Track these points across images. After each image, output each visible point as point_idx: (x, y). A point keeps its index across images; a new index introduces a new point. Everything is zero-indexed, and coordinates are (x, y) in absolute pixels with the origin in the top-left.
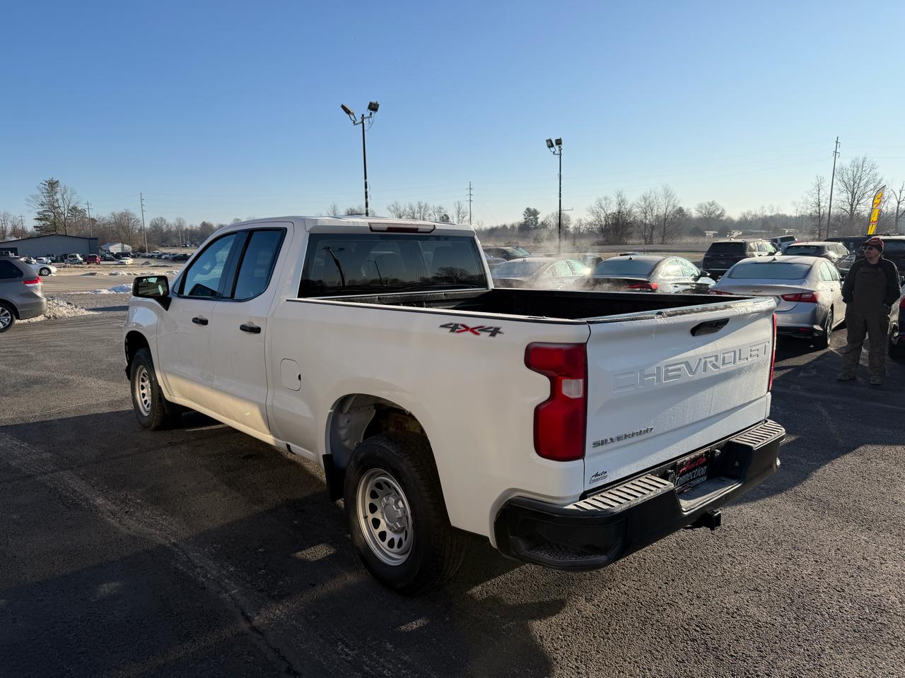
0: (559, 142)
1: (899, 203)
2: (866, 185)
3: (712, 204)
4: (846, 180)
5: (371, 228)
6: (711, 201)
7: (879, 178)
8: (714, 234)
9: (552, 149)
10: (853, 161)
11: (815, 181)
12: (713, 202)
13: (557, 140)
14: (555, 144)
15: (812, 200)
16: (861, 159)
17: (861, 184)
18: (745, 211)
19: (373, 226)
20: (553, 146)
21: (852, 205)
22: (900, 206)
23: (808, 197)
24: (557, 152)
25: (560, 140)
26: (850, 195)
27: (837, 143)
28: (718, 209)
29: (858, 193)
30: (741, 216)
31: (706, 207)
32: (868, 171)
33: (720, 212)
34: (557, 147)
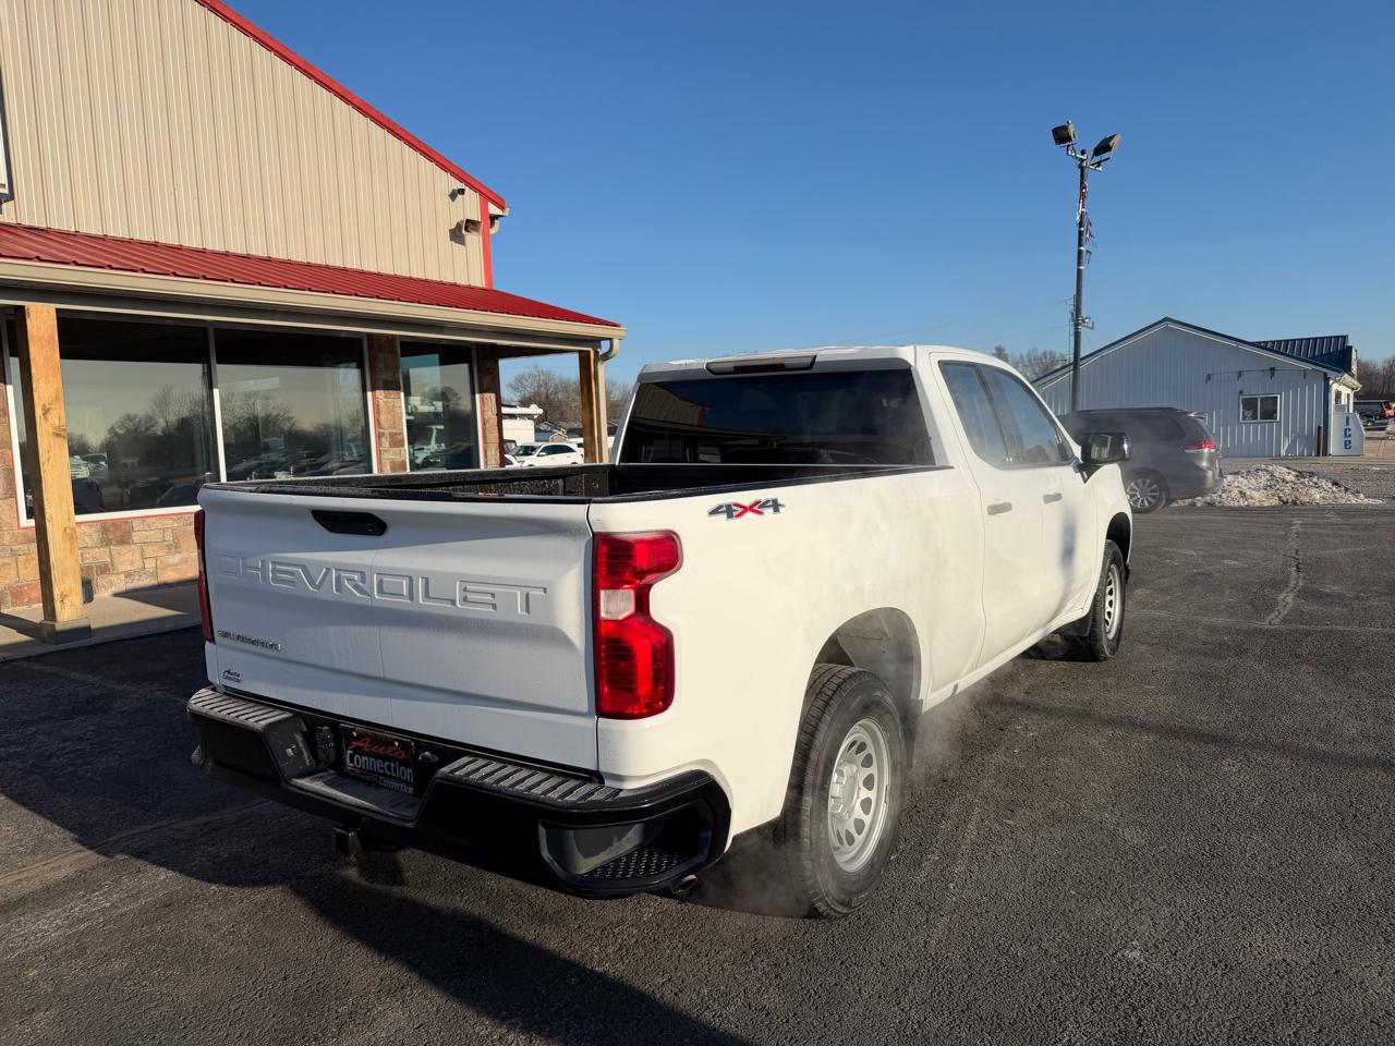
5: (709, 370)
19: (712, 367)
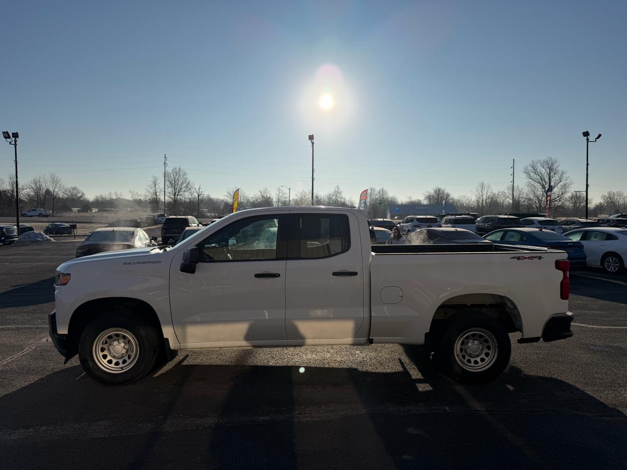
0: (16, 135)
1: (199, 196)
2: (182, 184)
3: (75, 189)
4: (171, 180)
6: (73, 186)
7: (188, 180)
8: (78, 210)
9: (8, 140)
10: (173, 169)
11: (152, 179)
12: (75, 187)
13: (13, 134)
14: (12, 137)
15: (152, 191)
16: (178, 169)
17: (179, 183)
18: (98, 195)
20: (9, 137)
21: (175, 195)
22: (200, 197)
23: (149, 189)
24: (13, 143)
25: (17, 133)
26: (173, 190)
27: (165, 157)
28: (79, 193)
29: (178, 188)
30: (95, 197)
31: (70, 191)
32: (182, 176)
33: (81, 194)
34: (13, 139)
